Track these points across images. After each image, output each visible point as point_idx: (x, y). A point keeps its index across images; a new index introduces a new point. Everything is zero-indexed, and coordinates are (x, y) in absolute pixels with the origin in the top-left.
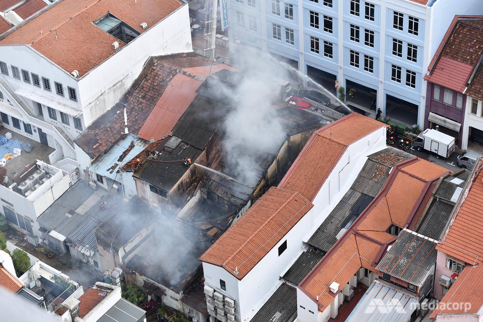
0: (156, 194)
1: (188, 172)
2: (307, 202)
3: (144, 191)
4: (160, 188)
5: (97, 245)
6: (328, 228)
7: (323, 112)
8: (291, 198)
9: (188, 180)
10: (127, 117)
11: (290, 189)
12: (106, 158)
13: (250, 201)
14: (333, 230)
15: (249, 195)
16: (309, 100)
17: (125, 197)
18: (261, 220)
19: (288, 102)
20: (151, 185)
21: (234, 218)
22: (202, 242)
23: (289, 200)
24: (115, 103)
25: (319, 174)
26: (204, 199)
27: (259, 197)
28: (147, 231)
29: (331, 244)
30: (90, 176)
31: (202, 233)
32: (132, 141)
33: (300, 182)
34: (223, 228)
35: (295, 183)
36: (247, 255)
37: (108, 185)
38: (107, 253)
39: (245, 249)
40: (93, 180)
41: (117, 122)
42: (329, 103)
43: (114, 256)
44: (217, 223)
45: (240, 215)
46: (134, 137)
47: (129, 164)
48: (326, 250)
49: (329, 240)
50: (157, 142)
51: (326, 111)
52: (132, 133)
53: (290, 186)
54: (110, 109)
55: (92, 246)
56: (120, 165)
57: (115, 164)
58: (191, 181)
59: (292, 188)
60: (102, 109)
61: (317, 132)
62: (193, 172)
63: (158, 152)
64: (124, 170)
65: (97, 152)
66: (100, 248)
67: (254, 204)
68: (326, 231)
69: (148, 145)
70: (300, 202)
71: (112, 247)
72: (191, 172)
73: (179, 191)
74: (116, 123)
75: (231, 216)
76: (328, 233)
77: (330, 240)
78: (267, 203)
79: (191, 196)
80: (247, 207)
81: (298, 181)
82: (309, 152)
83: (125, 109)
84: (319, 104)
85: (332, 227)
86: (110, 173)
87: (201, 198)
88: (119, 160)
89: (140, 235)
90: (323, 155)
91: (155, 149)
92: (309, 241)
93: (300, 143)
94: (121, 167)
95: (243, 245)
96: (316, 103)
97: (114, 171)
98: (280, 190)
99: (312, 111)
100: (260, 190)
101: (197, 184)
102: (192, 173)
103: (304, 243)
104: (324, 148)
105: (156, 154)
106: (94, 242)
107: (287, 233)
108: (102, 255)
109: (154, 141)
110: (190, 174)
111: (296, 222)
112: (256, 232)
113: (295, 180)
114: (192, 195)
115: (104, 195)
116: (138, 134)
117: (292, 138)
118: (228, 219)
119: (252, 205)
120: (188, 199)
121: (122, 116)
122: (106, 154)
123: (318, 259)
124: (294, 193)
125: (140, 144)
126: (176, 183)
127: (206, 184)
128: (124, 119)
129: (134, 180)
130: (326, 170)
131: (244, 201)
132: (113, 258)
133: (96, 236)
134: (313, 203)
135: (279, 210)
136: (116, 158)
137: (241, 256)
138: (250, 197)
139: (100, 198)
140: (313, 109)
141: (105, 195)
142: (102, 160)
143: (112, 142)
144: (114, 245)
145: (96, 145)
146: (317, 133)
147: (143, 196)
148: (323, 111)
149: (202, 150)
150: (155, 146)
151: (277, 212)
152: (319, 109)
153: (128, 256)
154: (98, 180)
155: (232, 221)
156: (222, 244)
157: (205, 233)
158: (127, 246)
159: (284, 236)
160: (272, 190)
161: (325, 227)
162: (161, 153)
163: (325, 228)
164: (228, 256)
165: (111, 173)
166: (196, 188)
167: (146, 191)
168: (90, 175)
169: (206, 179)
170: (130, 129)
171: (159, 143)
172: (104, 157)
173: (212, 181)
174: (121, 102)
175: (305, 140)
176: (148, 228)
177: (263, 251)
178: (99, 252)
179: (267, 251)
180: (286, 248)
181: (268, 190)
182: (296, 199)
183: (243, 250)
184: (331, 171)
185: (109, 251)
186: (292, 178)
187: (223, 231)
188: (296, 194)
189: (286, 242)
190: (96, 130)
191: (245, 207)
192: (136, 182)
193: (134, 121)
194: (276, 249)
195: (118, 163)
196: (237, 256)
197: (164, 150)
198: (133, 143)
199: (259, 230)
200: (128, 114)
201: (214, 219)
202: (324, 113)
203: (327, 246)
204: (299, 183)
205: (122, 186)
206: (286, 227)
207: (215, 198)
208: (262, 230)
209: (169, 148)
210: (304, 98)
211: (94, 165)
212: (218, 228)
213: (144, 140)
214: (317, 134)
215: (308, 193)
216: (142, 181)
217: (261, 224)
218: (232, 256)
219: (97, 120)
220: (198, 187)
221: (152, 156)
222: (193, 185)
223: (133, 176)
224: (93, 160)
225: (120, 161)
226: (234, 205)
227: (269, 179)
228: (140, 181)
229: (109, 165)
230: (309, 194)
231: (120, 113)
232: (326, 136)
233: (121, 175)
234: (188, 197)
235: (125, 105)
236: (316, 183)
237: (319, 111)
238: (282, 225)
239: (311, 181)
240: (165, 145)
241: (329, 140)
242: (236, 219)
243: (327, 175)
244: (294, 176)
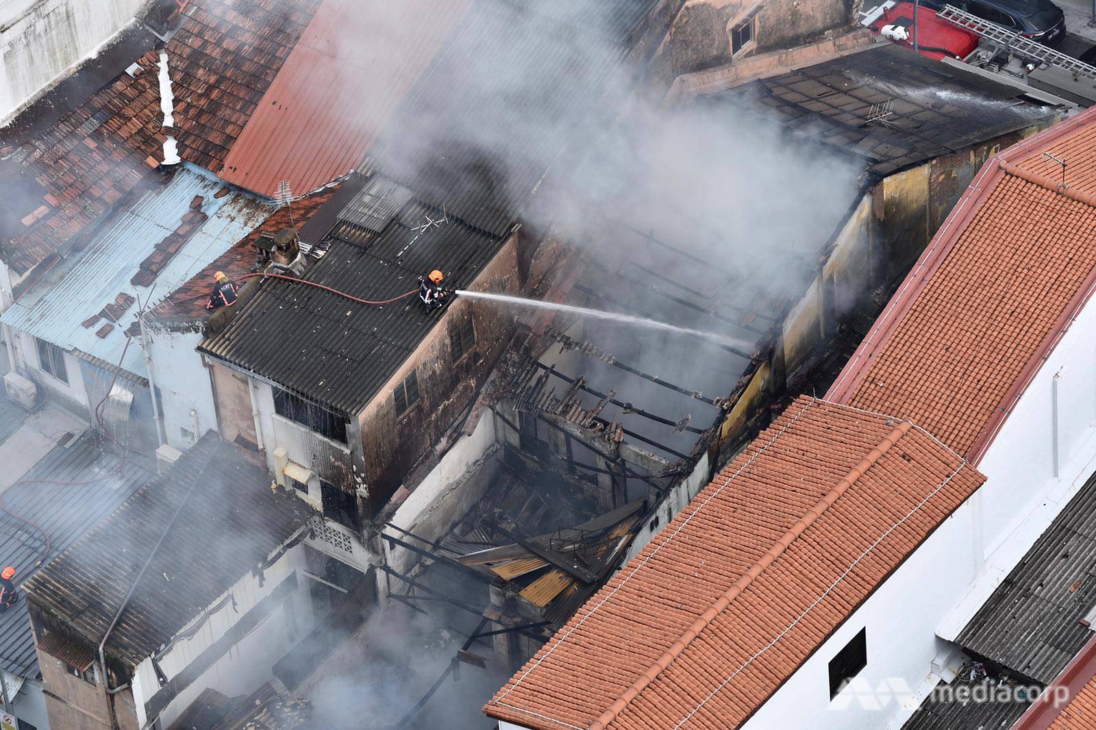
0: (301, 429)
1: (438, 333)
2: (953, 466)
3: (247, 414)
4: (316, 401)
5: (38, 650)
6: (1047, 579)
7: (1030, 71)
8: (884, 447)
9: (438, 367)
10: (174, 90)
11: (879, 407)
12: (80, 269)
13: (705, 459)
14: (1071, 588)
15: (700, 432)
16: (970, 16)
17: (165, 441)
18: (750, 541)
19: (875, 28)
20: (280, 386)
21: (636, 531)
22: (500, 636)
23: (873, 456)
24: (115, 28)
25: (1008, 344)
26: (508, 447)
27: (743, 442)
28: (261, 585)
29: (1062, 650)
30: (9, 347)
31: (498, 594)
32: (197, 196)
33: (925, 377)
34: (589, 576)
35: (902, 381)
36: (693, 693)
37: (88, 388)
38: (82, 685)
39: (686, 666)
40: (22, 366)
41: (129, 112)
42: (1057, 31)
43: (112, 697)
44: (562, 553)
45: (663, 519)
46: (203, 179)
47: (182, 296)
48: (1041, 676)
49: (1054, 631)
50: (306, 203)
51: (1043, 66)
52: (195, 162)
53: (880, 395)
54: (93, 55)
55: (13, 658)
56: (143, 302)
57: (122, 294)
58: (450, 370)
59: (887, 404)
60: (59, 55)
61: (1000, 157)
62: (461, 334)
63: (307, 247)
64: (159, 325)
65: (38, 244)
66: (50, 665)
67: (722, 472)
68: (1040, 592)
69: (266, 215)
70: (922, 462)
71: (102, 661)
72: (450, 332)
73: (398, 415)
74: (122, 116)
75: (621, 522)
76: (1048, 602)
77: (1059, 634)
78: (779, 465)
79: (450, 437)
80: (690, 481)
81: (914, 373)
82: (963, 248)
83: (164, 57)
84: (1014, 36)
85: (1070, 575)
86: (98, 333)
87: (493, 445)
88: (136, 281)
89: (230, 604)
90: (1026, 260)
91: (295, 230)
92: (964, 634)
93: (924, 207)
94: (147, 310)
95: (676, 649)
96: (1000, 29)
97: (116, 325)
98: (836, 412)
99: (982, 66)
100: (750, 411)
101: (480, 384)
102: (458, 334)
103: (940, 641)
104: (1031, 227)
105: (299, 255)
106: (23, 639)
107: (867, 597)
108: (58, 694)
109: (290, 199)
110: (448, 341)
111: (904, 552)
112: (732, 594)
113: (904, 369)
114: (455, 431)
115: (69, 430)
116: (220, 167)
117: (891, 186)
118: (613, 537)
119: (716, 476)
120: (439, 448)
121: (148, 85)
122: (82, 254)
123: (1006, 715)
124: (899, 423)
125: (228, 209)
126: (387, 377)
127: (516, 383)
128: (159, 100)
129: (205, 365)
130: (1039, 326)
131: (678, 459)
132: (105, 709)
133: (30, 609)
134: (983, 468)
135: (831, 498)
136: (125, 270)
137: (668, 698)
138: (705, 441)
139: (55, 444)
140: (985, 55)
141: (76, 432)
142: (62, 278)
143: (108, 200)
144: (111, 650)
145: (36, 213)
146: (1003, 163)
147: (244, 435)
148: (1031, 66)
149: (500, 238)
150: (297, 221)
151: (820, 508)
152: (1015, 56)
153: (172, 696)
154: (45, 366)
155: (629, 544)
156: (583, 643)
157: (510, 594)
158: (171, 654)
159: (853, 611)
160: (800, 409)
161: (1037, 577)
162: (322, 249)
163: (1034, 580)
164: (610, 694)
165: (102, 334)
166: (473, 400)
167: (259, 413)
168: (8, 343)
169: (514, 362)
170: (187, 143)
171: (314, 207)
172: (69, 264)
173: (541, 372)
174: (147, 28)
175: (946, 194)
176: (266, 572)
177: (760, 675)
178: (45, 681)
179: (782, 677)
180: (863, 662)
181: (783, 409)
182: (904, 448)
183: (676, 671)
184: (1061, 330)
185: (89, 675)
186: (890, 359)
187: (591, 587)
188: (905, 427)
189: (862, 635)
190: (36, 148)
191: (684, 484)
192: (212, 375)
193: (201, 112)
194: (818, 667)
195: (132, 291)
196: (651, 695)
197: (334, 237)
198: (200, 206)
199: (744, 582)
200: (178, 77)
201: (549, 536)
202: (1037, 74)
203: (1048, 659)
204: (922, 382)
205: (153, 394)
206: (862, 574)
207: (556, 445)
208: (756, 583)
209: (355, 226)
210: (948, 7)
211: (27, 301)
212: (568, 574)
213: (248, 196)
214: (1000, 168)
215: (959, 427)
216: (239, 369)
217: (756, 557)
218: (629, 696)
219: (38, 102)
220: (481, 397)
221: (282, 261)
222: (460, 387)
223: (199, 349)
224: (18, 280)
225: (141, 284)
226: (635, 476)
227: (791, 360)
228: (230, 372)
229: (93, 301)
230: (964, 429)
231: (142, 73)
232: (1040, 177)
233: (148, 345)
234: (437, 441)
235: (163, 39)
236: (996, 382)
237: (1014, 65)
238: (845, 561)
239: (973, 374)
240: (341, 216)
241: (1054, 195)
242: (645, 537)
243: (1043, 345)
244: (897, 351)
